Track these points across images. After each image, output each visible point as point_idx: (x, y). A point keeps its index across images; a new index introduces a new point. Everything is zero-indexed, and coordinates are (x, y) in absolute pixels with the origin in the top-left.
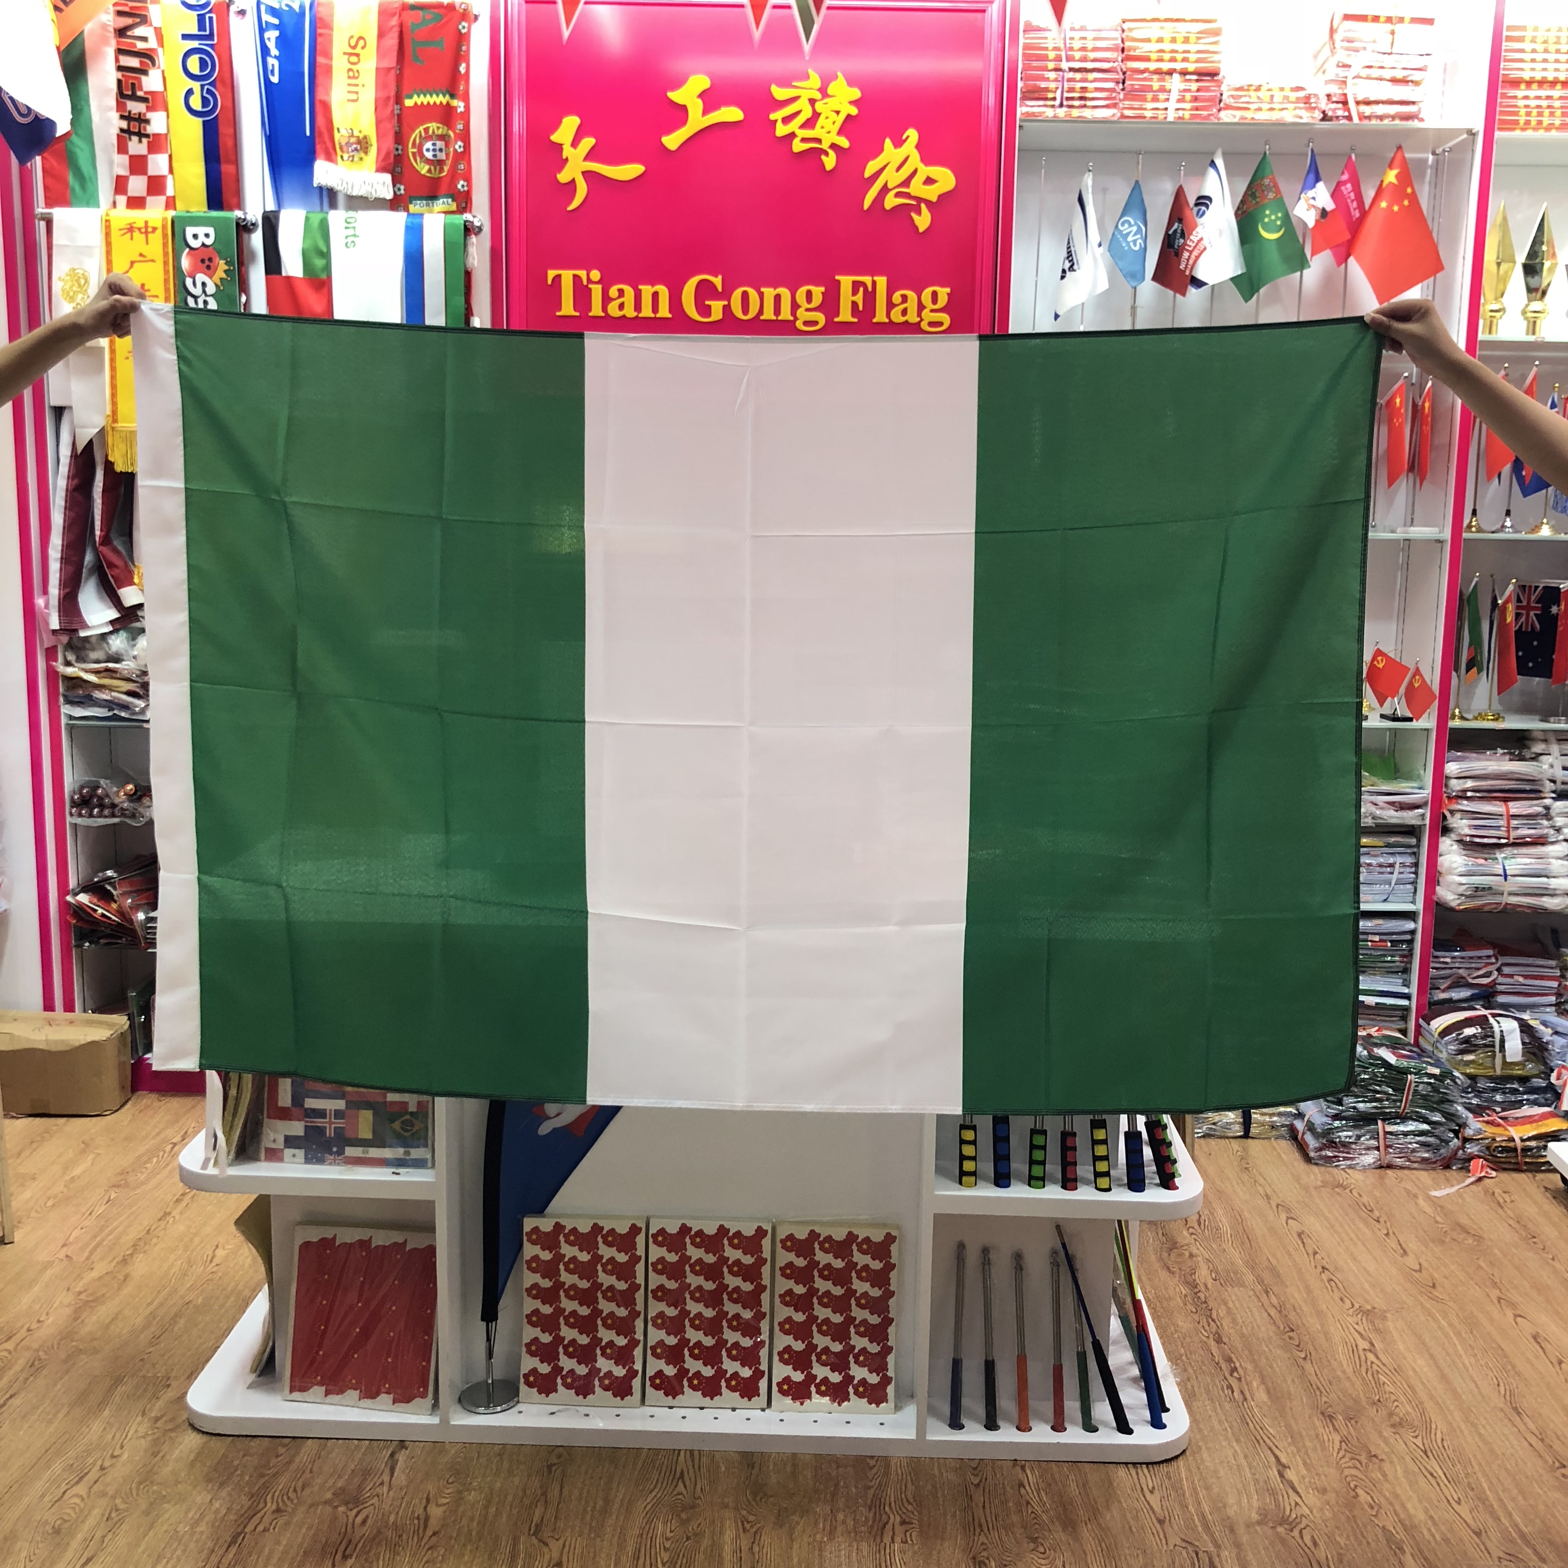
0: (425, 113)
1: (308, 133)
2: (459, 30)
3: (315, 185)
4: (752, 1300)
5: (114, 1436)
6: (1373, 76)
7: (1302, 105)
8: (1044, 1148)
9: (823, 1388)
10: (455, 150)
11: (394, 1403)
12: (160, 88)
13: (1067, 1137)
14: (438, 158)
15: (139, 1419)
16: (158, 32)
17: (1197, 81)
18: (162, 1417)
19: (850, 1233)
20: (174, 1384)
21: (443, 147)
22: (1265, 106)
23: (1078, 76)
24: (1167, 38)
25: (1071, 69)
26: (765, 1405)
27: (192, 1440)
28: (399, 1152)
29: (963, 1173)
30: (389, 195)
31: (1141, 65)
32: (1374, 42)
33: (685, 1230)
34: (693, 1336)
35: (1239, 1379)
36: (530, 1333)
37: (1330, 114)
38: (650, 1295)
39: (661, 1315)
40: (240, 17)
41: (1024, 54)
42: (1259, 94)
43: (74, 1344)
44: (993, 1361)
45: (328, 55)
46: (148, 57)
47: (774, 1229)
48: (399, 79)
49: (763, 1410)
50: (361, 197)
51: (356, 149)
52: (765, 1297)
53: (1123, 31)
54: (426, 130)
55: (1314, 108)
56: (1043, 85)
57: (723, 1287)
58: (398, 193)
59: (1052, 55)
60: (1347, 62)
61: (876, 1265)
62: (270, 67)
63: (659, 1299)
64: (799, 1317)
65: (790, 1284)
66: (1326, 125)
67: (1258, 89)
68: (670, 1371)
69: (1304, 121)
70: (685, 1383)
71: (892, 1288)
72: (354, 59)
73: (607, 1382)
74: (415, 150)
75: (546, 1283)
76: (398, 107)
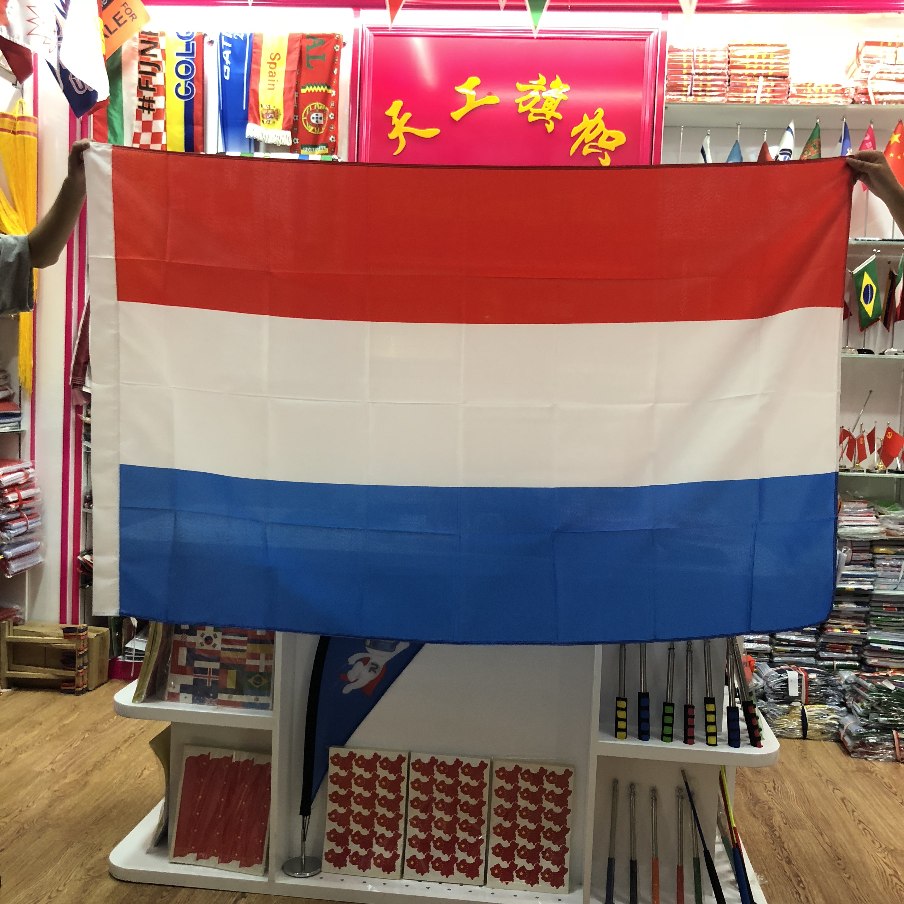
0: (313, 96)
1: (244, 108)
2: (335, 50)
3: (246, 137)
4: (475, 811)
5: (61, 877)
6: (884, 78)
7: (840, 95)
8: (672, 715)
9: (521, 874)
10: (329, 118)
11: (240, 867)
12: (162, 83)
13: (688, 709)
14: (319, 123)
15: (79, 869)
16: (163, 52)
17: (774, 80)
18: (93, 868)
19: (542, 768)
20: (104, 849)
21: (322, 116)
22: (816, 95)
23: (701, 78)
24: (756, 56)
25: (697, 74)
26: (482, 884)
27: (110, 884)
28: (251, 699)
29: (617, 730)
30: (289, 143)
31: (740, 71)
32: (885, 57)
33: (433, 761)
34: (437, 833)
35: (804, 888)
36: (331, 826)
37: (856, 100)
38: (409, 804)
39: (416, 818)
40: (211, 44)
41: (668, 65)
42: (813, 88)
43: (46, 821)
44: (636, 862)
45: (258, 64)
46: (157, 66)
47: (492, 763)
48: (299, 78)
49: (481, 886)
50: (273, 144)
51: (271, 117)
52: (485, 809)
53: (729, 51)
54: (313, 106)
55: (847, 97)
56: (679, 83)
57: (457, 801)
58: (295, 143)
59: (685, 65)
60: (868, 70)
61: (559, 791)
62: (225, 71)
63: (415, 807)
64: (507, 824)
65: (502, 802)
66: (854, 106)
67: (813, 85)
68: (421, 856)
69: (842, 104)
70: (430, 865)
71: (568, 808)
72: (273, 66)
73: (379, 861)
74: (306, 118)
75: (342, 792)
76: (297, 93)
